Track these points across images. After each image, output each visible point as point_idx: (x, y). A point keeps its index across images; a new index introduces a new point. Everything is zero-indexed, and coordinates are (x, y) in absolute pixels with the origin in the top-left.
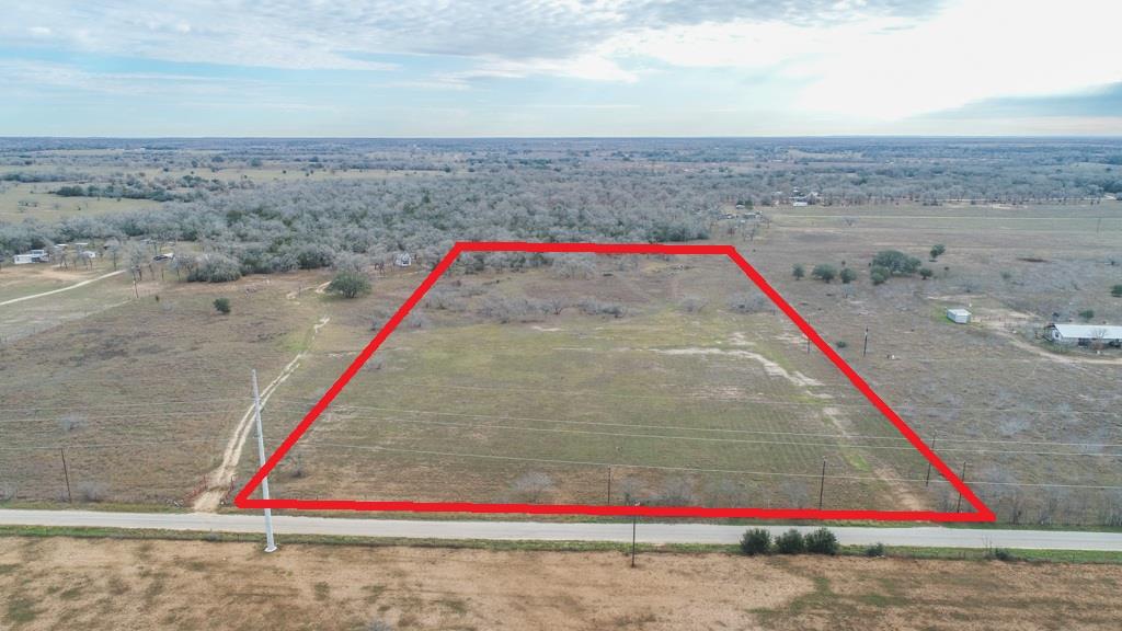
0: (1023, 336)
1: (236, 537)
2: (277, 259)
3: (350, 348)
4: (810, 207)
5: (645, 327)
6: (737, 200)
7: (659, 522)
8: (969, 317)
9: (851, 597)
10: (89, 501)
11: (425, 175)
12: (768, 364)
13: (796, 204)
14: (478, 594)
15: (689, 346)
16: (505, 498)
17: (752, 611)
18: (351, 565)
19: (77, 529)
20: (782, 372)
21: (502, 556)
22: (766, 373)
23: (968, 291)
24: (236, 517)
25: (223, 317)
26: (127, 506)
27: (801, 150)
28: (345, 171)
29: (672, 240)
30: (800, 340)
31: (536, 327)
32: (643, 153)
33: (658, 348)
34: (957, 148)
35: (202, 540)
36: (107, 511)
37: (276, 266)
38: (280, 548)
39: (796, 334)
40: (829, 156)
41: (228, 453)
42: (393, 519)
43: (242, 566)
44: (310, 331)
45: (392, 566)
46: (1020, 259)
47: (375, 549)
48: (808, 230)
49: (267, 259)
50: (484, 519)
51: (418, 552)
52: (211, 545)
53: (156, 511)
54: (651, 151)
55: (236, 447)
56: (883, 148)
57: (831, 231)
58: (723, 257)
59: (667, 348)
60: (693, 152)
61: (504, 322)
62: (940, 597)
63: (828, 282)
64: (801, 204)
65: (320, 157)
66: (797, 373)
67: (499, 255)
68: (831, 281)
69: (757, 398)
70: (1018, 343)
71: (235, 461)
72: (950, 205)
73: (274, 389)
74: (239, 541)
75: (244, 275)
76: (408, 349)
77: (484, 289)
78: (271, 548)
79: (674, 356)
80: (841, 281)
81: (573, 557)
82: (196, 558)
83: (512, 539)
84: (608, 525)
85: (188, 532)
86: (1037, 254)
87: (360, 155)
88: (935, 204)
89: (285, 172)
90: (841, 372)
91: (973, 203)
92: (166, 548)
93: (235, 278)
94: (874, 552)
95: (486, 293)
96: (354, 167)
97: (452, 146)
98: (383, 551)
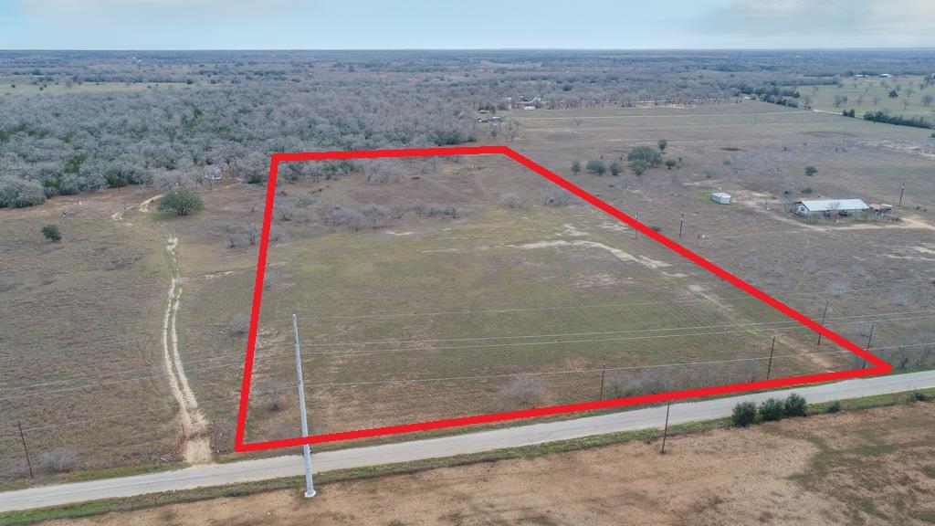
0: (777, 212)
1: (264, 487)
2: (82, 180)
3: (227, 267)
4: (539, 110)
5: (487, 225)
6: (477, 105)
7: (646, 407)
8: (731, 199)
9: (849, 451)
10: (54, 473)
11: (170, 87)
12: (614, 251)
13: (526, 108)
14: (553, 506)
15: (537, 240)
16: (497, 404)
17: (791, 478)
18: (407, 497)
19: (65, 508)
20: (632, 258)
21: (542, 463)
22: (618, 259)
23: (709, 177)
24: (240, 464)
25: (55, 245)
26: (105, 471)
27: (491, 61)
28: (80, 84)
29: (448, 144)
30: (620, 227)
31: (390, 233)
32: (360, 64)
33: (514, 243)
34: (607, 59)
35: (227, 496)
36: (86, 480)
37: (82, 187)
38: (319, 492)
39: (615, 223)
40: (517, 66)
41: (178, 394)
42: (406, 440)
43: (293, 517)
44: (167, 254)
45: (447, 490)
46: (724, 149)
47: (417, 475)
48: (551, 131)
49: (70, 180)
50: (493, 428)
51: (461, 472)
52: (240, 501)
53: (146, 471)
54: (367, 62)
55: (180, 385)
56: (553, 59)
57: (568, 130)
58: (500, 156)
59: (523, 243)
60: (403, 63)
61: (357, 230)
62: (909, 440)
63: (601, 175)
64: (530, 108)
65: (42, 70)
66: (641, 256)
67: (313, 165)
68: (604, 174)
69: (629, 281)
70: (777, 217)
71: (194, 403)
72: (640, 106)
73: (174, 319)
74: (268, 491)
75: (48, 198)
76: (283, 263)
77: (312, 198)
78: (311, 493)
79: (531, 249)
80: (610, 173)
81: (606, 452)
82: (236, 518)
83: (535, 443)
84: (606, 417)
85: (200, 490)
86: (733, 144)
87: (85, 68)
88: (630, 105)
89: (14, 86)
90: (674, 252)
91: (656, 104)
92: (192, 511)
93: (40, 202)
94: (834, 409)
95: (315, 202)
96: (87, 80)
97: (173, 58)
98: (426, 476)
